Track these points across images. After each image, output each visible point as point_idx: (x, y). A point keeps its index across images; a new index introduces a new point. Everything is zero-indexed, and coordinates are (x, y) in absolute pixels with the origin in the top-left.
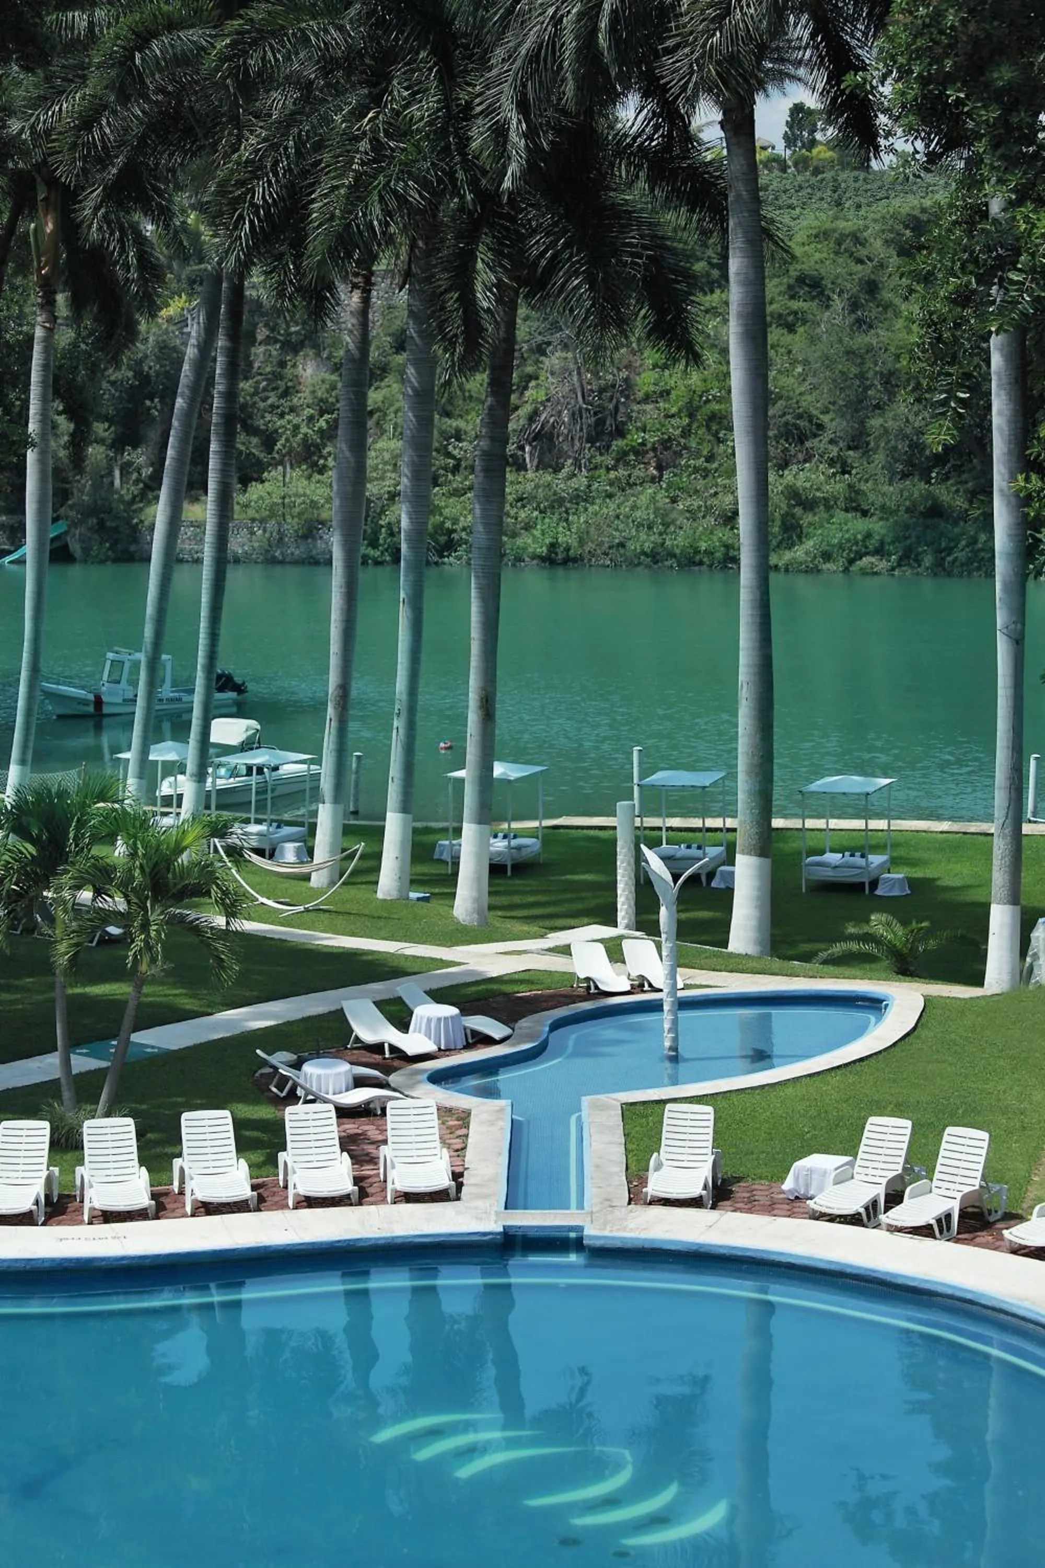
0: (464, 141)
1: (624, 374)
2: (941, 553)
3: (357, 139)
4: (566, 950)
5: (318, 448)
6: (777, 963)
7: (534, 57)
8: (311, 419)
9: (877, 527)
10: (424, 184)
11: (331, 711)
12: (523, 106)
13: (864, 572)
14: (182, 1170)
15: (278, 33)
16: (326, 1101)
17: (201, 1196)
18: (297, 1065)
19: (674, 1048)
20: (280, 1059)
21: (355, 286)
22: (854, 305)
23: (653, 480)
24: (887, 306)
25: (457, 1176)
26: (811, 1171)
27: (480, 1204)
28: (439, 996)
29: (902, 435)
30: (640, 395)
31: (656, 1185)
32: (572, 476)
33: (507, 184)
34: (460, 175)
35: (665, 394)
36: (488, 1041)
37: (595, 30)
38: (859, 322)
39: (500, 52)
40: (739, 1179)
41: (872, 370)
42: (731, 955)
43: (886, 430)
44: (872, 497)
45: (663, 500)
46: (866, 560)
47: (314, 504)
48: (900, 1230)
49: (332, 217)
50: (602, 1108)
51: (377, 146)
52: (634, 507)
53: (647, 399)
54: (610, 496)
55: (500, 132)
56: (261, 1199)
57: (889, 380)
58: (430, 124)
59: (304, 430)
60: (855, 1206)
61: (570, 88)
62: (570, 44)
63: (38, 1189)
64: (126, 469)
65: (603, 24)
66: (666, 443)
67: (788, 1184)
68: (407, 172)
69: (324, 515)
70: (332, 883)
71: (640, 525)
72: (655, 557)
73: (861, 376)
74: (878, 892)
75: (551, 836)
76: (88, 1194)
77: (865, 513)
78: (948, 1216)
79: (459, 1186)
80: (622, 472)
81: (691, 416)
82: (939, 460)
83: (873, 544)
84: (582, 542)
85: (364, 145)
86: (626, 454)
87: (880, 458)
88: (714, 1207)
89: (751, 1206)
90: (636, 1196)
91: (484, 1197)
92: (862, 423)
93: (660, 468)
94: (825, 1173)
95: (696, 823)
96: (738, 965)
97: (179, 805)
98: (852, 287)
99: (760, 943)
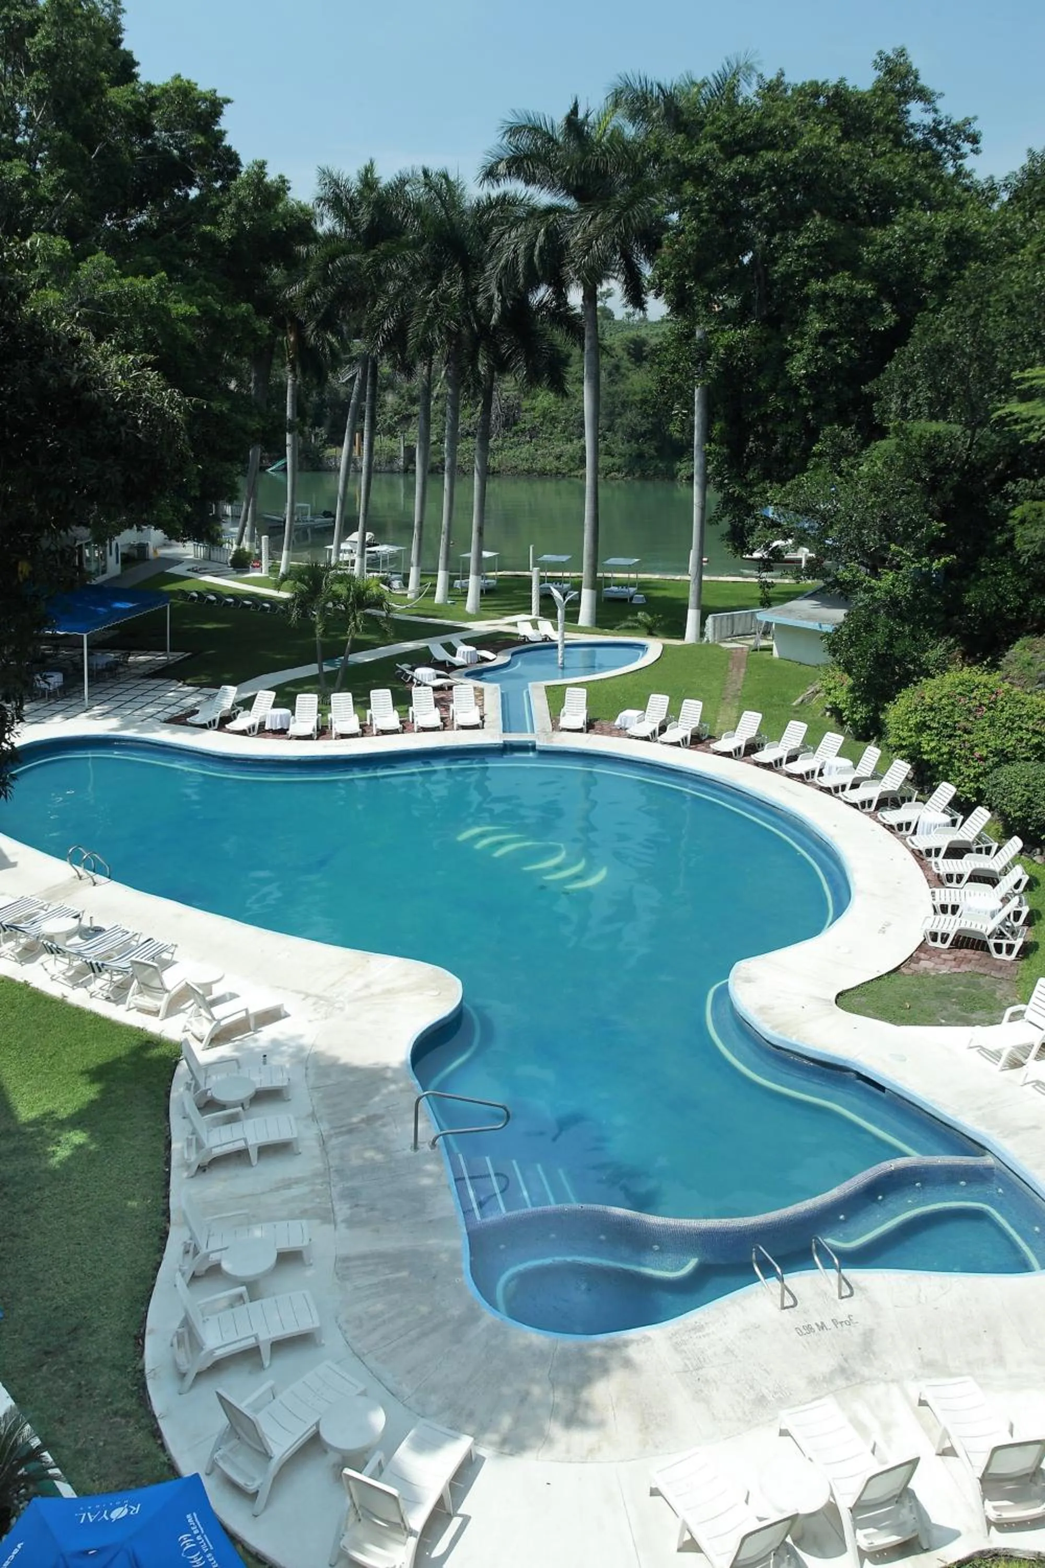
0: (474, 304)
1: (517, 401)
2: (643, 471)
3: (428, 302)
4: (515, 624)
5: (394, 428)
6: (599, 630)
7: (505, 267)
8: (391, 417)
9: (618, 461)
10: (457, 322)
11: (416, 531)
12: (500, 289)
13: (612, 479)
14: (371, 715)
15: (393, 256)
16: (425, 685)
17: (380, 727)
18: (413, 669)
19: (563, 663)
20: (405, 667)
21: (425, 364)
22: (610, 374)
23: (528, 442)
24: (623, 375)
25: (482, 718)
26: (627, 717)
27: (492, 730)
28: (466, 642)
29: (629, 426)
30: (524, 409)
31: (563, 723)
32: (495, 440)
33: (493, 322)
34: (472, 318)
35: (533, 409)
36: (487, 660)
37: (532, 255)
38: (612, 381)
39: (489, 265)
40: (596, 720)
41: (617, 401)
42: (580, 627)
43: (623, 424)
44: (616, 450)
45: (532, 450)
46: (613, 474)
47: (393, 450)
48: (665, 743)
49: (417, 336)
50: (537, 687)
51: (437, 305)
52: (521, 453)
53: (526, 411)
54: (511, 448)
55: (490, 300)
56: (404, 728)
57: (624, 404)
58: (459, 296)
59: (389, 421)
60: (647, 733)
61: (522, 281)
62: (522, 261)
63: (313, 724)
64: (316, 435)
65: (536, 253)
66: (534, 428)
67: (617, 722)
68: (450, 316)
69: (397, 454)
70: (416, 597)
71: (523, 460)
72: (529, 472)
73: (613, 403)
74: (634, 602)
75: (500, 579)
76: (334, 725)
77: (613, 456)
78: (686, 738)
79: (483, 722)
80: (516, 439)
81: (544, 418)
82: (643, 435)
83: (616, 467)
84: (499, 466)
85: (431, 305)
86: (517, 432)
87: (620, 434)
88: (587, 732)
89: (602, 732)
90: (556, 727)
91: (494, 727)
92: (613, 421)
93: (531, 437)
94: (632, 718)
95: (560, 574)
96: (582, 630)
97: (353, 565)
98: (609, 367)
99: (591, 622)
